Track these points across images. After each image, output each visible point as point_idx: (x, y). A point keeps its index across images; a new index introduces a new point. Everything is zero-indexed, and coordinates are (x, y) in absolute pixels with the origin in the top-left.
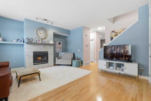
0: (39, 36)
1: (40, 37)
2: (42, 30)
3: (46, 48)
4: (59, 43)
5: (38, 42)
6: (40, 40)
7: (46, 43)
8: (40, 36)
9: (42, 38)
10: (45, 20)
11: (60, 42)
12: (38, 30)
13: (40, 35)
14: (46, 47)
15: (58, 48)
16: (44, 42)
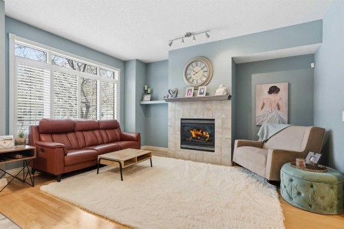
0: (191, 80)
1: (195, 82)
2: (199, 63)
3: (208, 109)
4: (274, 90)
5: (186, 96)
6: (193, 88)
7: (204, 95)
8: (193, 80)
9: (200, 82)
10: (188, 35)
11: (278, 85)
12: (190, 67)
13: (193, 77)
14: (208, 105)
15: (266, 108)
16: (201, 93)
